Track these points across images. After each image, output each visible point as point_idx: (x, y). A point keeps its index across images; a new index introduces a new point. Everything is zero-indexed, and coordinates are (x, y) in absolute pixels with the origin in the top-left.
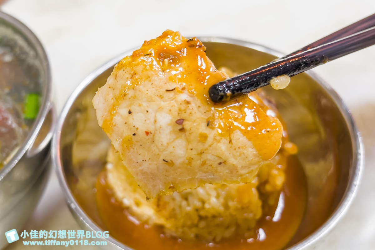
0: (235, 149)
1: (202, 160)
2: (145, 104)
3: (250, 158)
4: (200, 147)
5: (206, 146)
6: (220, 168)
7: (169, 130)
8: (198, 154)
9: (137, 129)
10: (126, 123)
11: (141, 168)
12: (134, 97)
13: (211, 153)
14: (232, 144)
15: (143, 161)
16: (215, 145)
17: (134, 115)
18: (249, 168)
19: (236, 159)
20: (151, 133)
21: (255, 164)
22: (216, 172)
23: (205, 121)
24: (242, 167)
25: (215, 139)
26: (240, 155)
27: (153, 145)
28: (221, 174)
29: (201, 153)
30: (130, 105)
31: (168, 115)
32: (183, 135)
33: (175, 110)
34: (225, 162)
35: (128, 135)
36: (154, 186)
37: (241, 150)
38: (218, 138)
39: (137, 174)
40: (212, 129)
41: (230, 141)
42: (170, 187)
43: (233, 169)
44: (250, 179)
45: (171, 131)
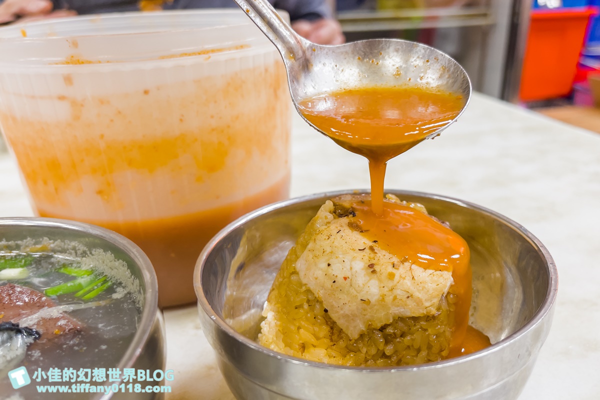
0: (418, 284)
1: (393, 296)
2: (341, 256)
3: (431, 292)
4: (390, 284)
5: (395, 283)
6: (409, 302)
7: (363, 273)
8: (389, 290)
9: (336, 276)
10: (326, 275)
11: (342, 312)
12: (332, 252)
13: (399, 289)
14: (415, 280)
15: (344, 304)
16: (402, 281)
17: (333, 266)
18: (431, 301)
19: (420, 293)
20: (349, 278)
21: (435, 297)
22: (406, 305)
23: (391, 264)
24: (426, 300)
25: (401, 277)
26: (423, 289)
27: (352, 288)
28: (410, 306)
29: (392, 290)
30: (328, 260)
31: (361, 262)
32: (375, 276)
33: (366, 258)
34: (412, 295)
35: (329, 284)
36: (355, 327)
37: (422, 285)
38: (403, 276)
39: (339, 318)
40: (398, 269)
41: (413, 278)
42: (369, 325)
43: (419, 302)
44: (434, 311)
45: (365, 274)
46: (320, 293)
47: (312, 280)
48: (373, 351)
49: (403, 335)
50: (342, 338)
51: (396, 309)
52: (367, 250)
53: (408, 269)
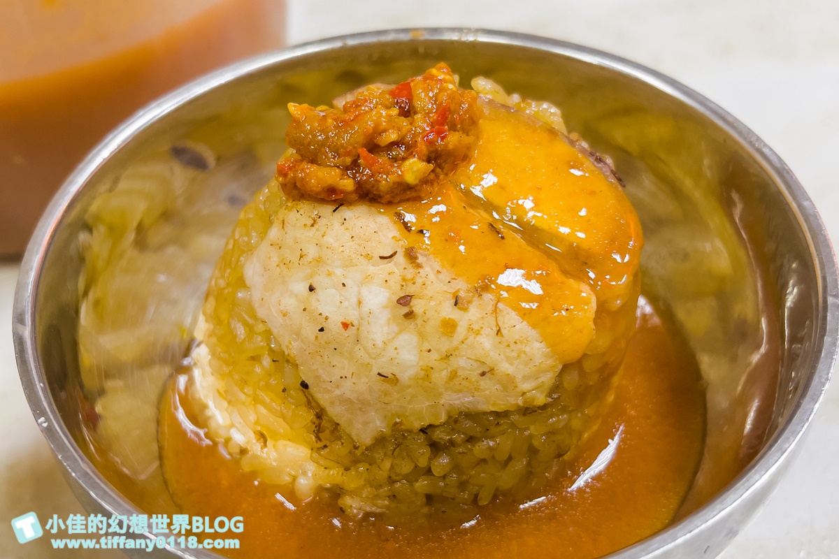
0: (509, 346)
1: (450, 370)
2: (338, 271)
3: (538, 361)
4: (445, 345)
5: (456, 342)
6: (485, 383)
7: (385, 316)
8: (441, 359)
9: (327, 318)
10: (304, 310)
11: (338, 392)
12: (319, 261)
13: (464, 356)
14: (502, 336)
15: (341, 378)
16: (471, 339)
17: (319, 292)
18: (537, 379)
19: (511, 364)
20: (353, 326)
21: (546, 371)
22: (477, 389)
23: (451, 295)
24: (524, 377)
25: (470, 329)
26: (519, 356)
27: (359, 346)
28: (487, 392)
29: (448, 357)
30: (311, 276)
31: (382, 290)
32: (411, 325)
33: (395, 280)
34: (492, 370)
35: (310, 331)
36: (366, 423)
37: (519, 346)
38: (476, 327)
39: (332, 404)
40: (465, 309)
41: (499, 331)
42: (396, 424)
43: (508, 383)
44: (541, 399)
45: (390, 319)
46: (293, 348)
47: (276, 315)
48: (406, 468)
49: (471, 439)
50: (339, 438)
51: (455, 396)
52: (400, 259)
53: (490, 308)
